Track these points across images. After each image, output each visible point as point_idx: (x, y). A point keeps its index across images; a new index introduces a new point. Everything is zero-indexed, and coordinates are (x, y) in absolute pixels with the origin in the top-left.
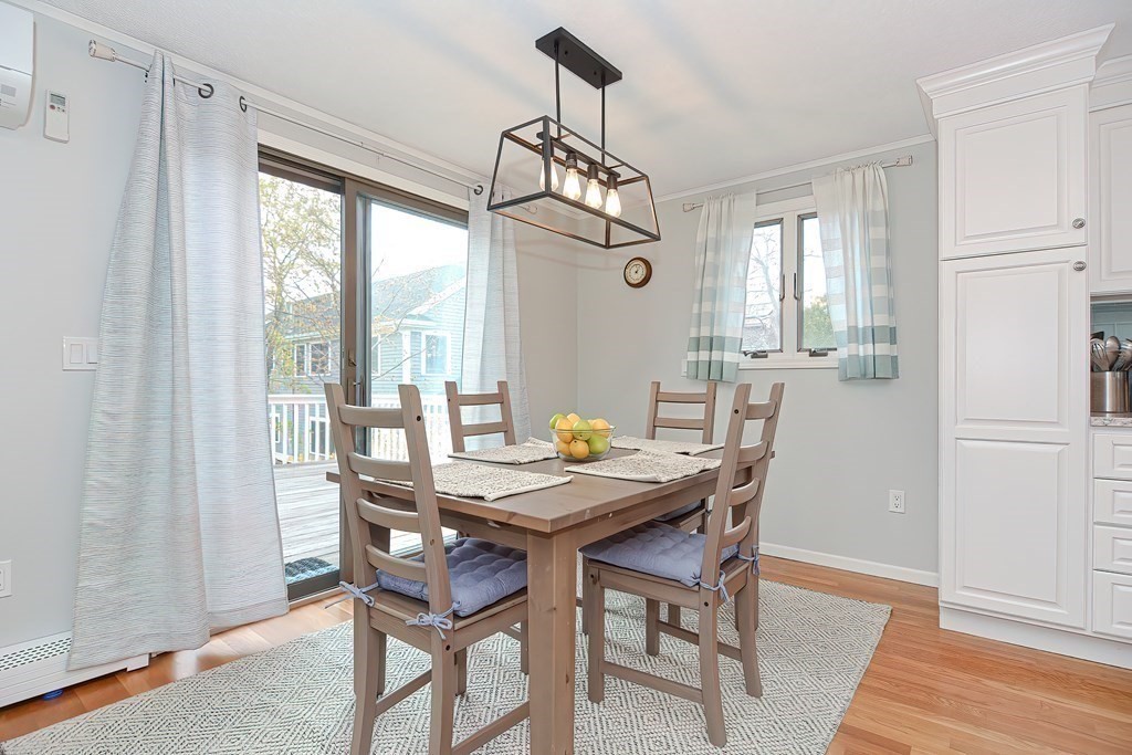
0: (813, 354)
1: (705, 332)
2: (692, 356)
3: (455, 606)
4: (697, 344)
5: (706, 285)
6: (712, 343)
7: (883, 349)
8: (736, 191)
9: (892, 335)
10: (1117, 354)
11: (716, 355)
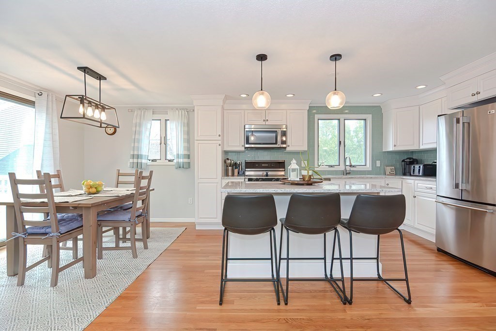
0: (169, 161)
1: (136, 153)
2: (131, 161)
3: (60, 231)
4: (133, 156)
5: (136, 137)
6: (138, 156)
7: (186, 160)
8: (146, 109)
9: (188, 157)
10: (231, 163)
11: (139, 161)
